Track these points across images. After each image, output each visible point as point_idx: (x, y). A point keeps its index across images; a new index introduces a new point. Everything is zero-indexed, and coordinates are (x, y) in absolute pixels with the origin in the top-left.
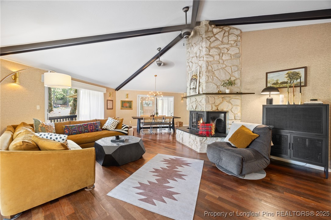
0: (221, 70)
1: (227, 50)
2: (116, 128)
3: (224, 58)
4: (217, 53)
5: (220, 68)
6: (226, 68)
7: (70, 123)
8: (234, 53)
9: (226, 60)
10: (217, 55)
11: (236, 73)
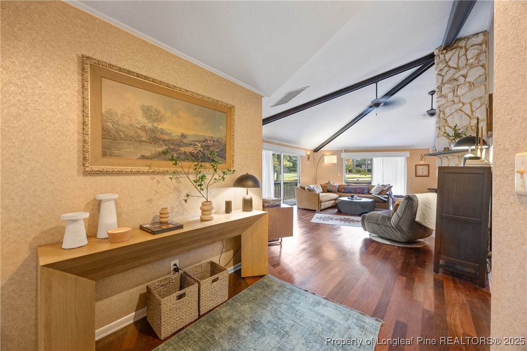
0: (455, 113)
1: (464, 79)
2: (379, 194)
3: (459, 93)
4: (449, 90)
5: (454, 111)
6: (463, 109)
7: (348, 186)
8: (474, 78)
9: (462, 95)
10: (450, 92)
11: (478, 110)
